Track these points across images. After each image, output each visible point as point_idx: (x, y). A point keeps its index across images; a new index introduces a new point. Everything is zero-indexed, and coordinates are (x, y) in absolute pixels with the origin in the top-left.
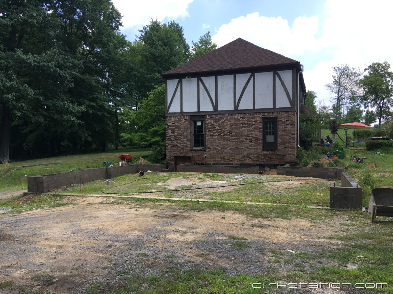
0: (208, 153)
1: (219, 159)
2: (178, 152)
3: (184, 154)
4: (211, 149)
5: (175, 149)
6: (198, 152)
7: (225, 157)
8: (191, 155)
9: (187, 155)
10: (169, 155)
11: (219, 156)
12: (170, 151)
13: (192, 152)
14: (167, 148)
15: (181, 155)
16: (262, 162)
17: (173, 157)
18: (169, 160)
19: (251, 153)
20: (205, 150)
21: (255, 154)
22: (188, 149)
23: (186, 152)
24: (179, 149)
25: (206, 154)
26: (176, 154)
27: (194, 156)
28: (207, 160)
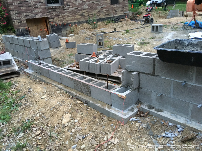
0: (68, 11)
1: (79, 17)
2: (30, 12)
3: (39, 14)
4: (69, 5)
5: (24, 8)
6: (56, 10)
7: (84, 14)
8: (48, 15)
9: (43, 16)
10: (16, 18)
11: (79, 13)
12: (16, 12)
13: (50, 11)
14: (11, 7)
15: (35, 16)
16: (111, 15)
17: (24, 20)
18: (19, 25)
19: (104, 7)
20: (63, 6)
21: (106, 9)
22: (44, 6)
23: (41, 11)
24: (31, 7)
25: (66, 12)
26: (28, 15)
27: (53, 16)
28: (67, 19)
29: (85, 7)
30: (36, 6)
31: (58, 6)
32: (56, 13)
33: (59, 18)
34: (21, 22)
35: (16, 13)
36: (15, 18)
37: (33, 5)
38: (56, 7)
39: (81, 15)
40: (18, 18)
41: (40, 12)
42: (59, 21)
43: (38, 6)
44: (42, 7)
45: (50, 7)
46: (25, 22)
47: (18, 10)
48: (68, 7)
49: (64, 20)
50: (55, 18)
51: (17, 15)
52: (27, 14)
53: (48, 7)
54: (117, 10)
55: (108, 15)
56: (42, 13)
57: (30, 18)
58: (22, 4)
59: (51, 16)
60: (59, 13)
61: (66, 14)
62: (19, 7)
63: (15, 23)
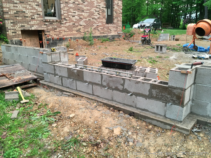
0: (65, 25)
1: (75, 32)
2: (26, 23)
3: (35, 26)
4: (67, 20)
5: (20, 18)
6: (53, 24)
7: (80, 30)
8: (45, 28)
9: (39, 28)
10: (11, 28)
11: (76, 29)
12: (12, 21)
13: (47, 23)
14: (6, 16)
15: (31, 28)
16: (106, 34)
17: (19, 31)
18: (13, 36)
19: (99, 26)
20: (61, 21)
21: (101, 27)
22: (41, 18)
23: (38, 23)
24: (28, 18)
25: (63, 26)
26: (24, 26)
27: (49, 29)
28: (63, 33)
29: (81, 23)
30: (33, 17)
31: (55, 20)
32: (53, 27)
33: (55, 32)
34: (16, 33)
35: (11, 23)
36: (9, 28)
37: (30, 16)
38: (53, 20)
39: (77, 31)
40: (13, 28)
41: (36, 23)
42: (55, 34)
43: (35, 17)
44: (39, 19)
45: (48, 20)
46: (20, 32)
47: (14, 20)
48: (66, 21)
49: (60, 34)
50: (52, 31)
51: (12, 24)
52: (23, 24)
53: (45, 20)
54: (111, 30)
55: (103, 33)
56: (38, 25)
57: (26, 29)
58: (18, 13)
59: (47, 30)
60: (55, 26)
61: (63, 28)
62: (15, 16)
63: (9, 33)
